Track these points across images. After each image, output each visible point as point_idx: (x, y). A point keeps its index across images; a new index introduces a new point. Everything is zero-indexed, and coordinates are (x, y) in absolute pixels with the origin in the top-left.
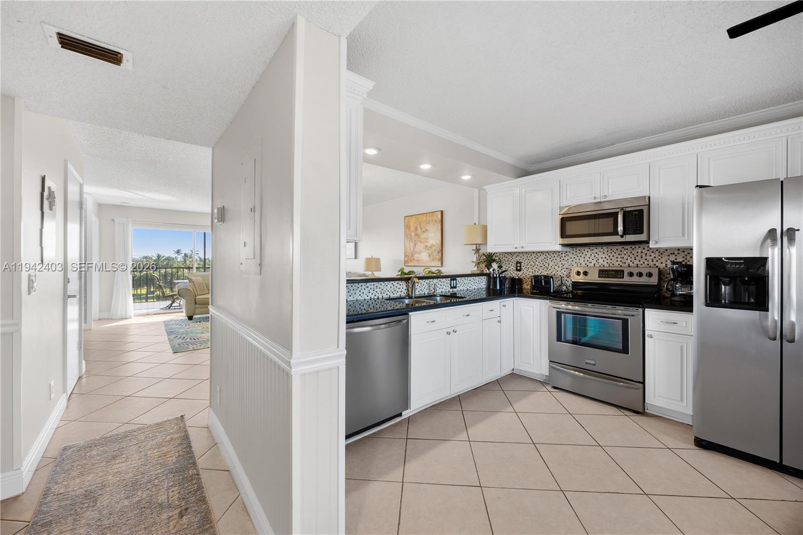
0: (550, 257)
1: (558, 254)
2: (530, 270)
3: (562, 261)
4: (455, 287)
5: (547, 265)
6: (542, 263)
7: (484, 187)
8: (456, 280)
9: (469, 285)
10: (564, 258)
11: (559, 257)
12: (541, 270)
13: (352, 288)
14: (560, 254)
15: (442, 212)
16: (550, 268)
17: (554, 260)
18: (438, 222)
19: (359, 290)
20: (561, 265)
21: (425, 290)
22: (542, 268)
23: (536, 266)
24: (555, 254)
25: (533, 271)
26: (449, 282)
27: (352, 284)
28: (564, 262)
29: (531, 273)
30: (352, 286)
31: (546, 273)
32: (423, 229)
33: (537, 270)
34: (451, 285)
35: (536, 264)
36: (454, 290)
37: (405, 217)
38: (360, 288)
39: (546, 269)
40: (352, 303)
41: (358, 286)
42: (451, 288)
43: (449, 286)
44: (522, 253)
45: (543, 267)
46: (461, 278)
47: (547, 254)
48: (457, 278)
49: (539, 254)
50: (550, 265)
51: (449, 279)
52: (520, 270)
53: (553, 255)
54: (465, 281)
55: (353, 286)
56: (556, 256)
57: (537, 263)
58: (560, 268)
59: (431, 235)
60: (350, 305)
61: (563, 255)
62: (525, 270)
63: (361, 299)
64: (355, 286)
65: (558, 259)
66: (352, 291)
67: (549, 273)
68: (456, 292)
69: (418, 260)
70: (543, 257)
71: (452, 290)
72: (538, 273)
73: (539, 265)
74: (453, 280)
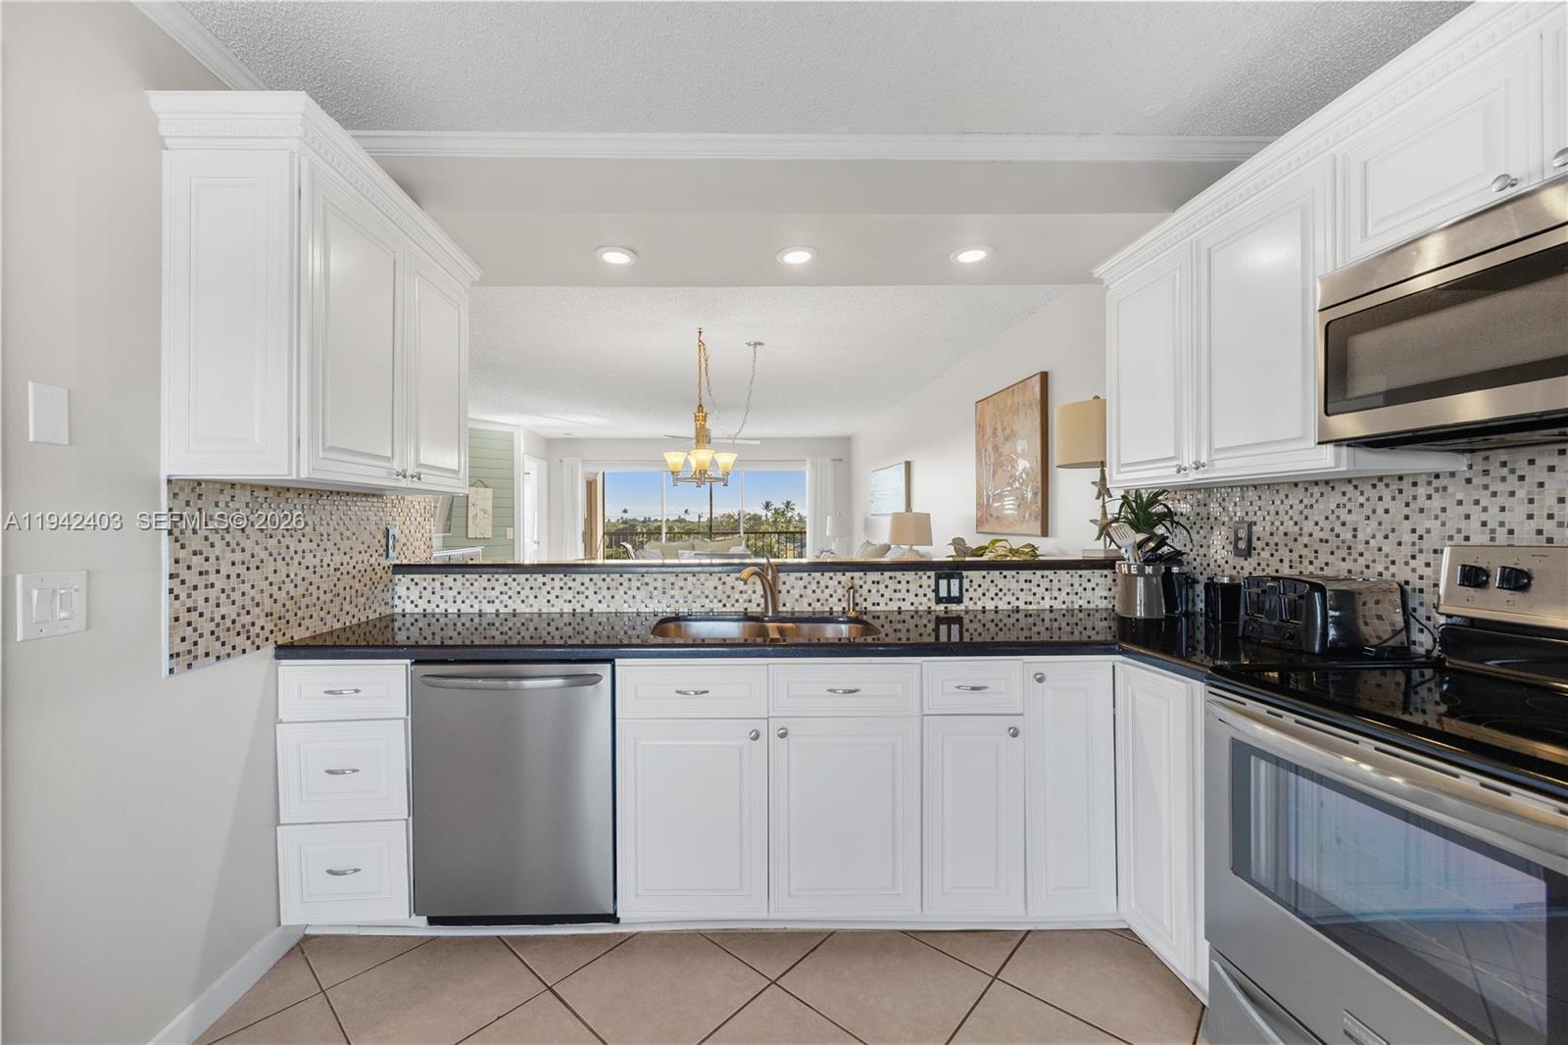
0: (1362, 499)
1: (1395, 486)
2: (1283, 553)
3: (1415, 517)
4: (959, 600)
5: (1349, 535)
6: (1326, 525)
7: (1098, 272)
8: (961, 578)
9: (1021, 595)
10: (1427, 504)
11: (1401, 499)
12: (1323, 557)
13: (604, 585)
14: (1406, 485)
15: (1044, 377)
16: (1361, 548)
17: (1380, 511)
18: (1034, 406)
19: (621, 590)
20: (1407, 538)
21: (834, 600)
22: (1327, 548)
23: (1305, 539)
24: (1381, 485)
25: (1295, 556)
26: (932, 582)
27: (604, 576)
28: (1423, 523)
29: (1286, 564)
30: (604, 580)
31: (1345, 566)
32: (1008, 432)
33: (1308, 553)
34: (936, 591)
35: (1306, 530)
36: (953, 607)
37: (977, 402)
38: (626, 584)
39: (1343, 553)
40: (605, 619)
41: (621, 580)
42: (939, 600)
43: (932, 595)
44: (1255, 487)
45: (1334, 542)
46: (984, 573)
47: (1349, 489)
48: (965, 573)
49: (1316, 490)
50: (1360, 535)
51: (932, 574)
52: (1247, 553)
53: (1373, 494)
54: (1001, 582)
55: (608, 579)
56: (1387, 495)
57: (1308, 526)
58: (1407, 550)
59: (1021, 445)
60: (600, 624)
61: (1422, 491)
62: (1266, 554)
63: (630, 610)
64: (613, 580)
65: (1397, 509)
66: (605, 592)
67: (1356, 568)
68: (962, 614)
69: (997, 518)
70: (1334, 499)
71: (941, 607)
72: (1311, 568)
73: (1318, 535)
74: (949, 577)
